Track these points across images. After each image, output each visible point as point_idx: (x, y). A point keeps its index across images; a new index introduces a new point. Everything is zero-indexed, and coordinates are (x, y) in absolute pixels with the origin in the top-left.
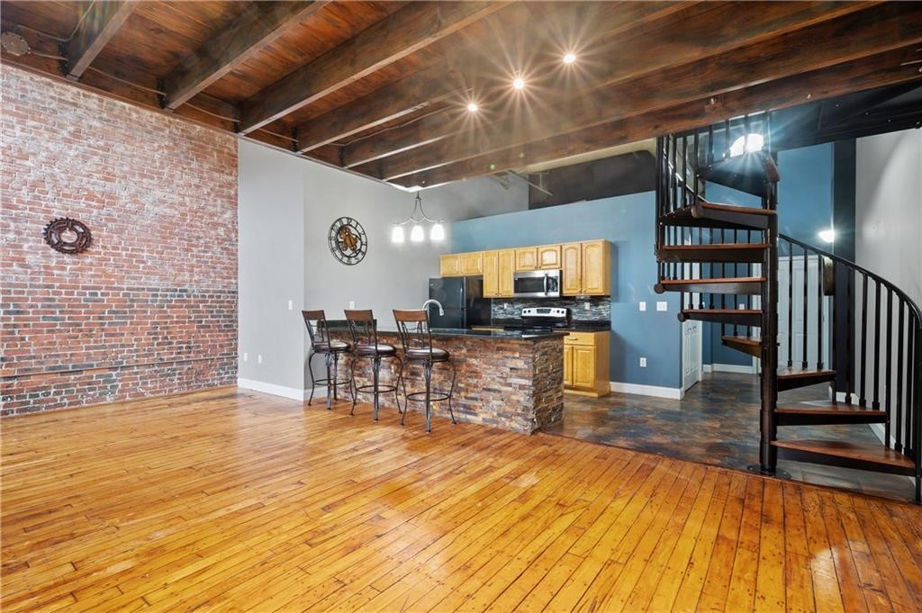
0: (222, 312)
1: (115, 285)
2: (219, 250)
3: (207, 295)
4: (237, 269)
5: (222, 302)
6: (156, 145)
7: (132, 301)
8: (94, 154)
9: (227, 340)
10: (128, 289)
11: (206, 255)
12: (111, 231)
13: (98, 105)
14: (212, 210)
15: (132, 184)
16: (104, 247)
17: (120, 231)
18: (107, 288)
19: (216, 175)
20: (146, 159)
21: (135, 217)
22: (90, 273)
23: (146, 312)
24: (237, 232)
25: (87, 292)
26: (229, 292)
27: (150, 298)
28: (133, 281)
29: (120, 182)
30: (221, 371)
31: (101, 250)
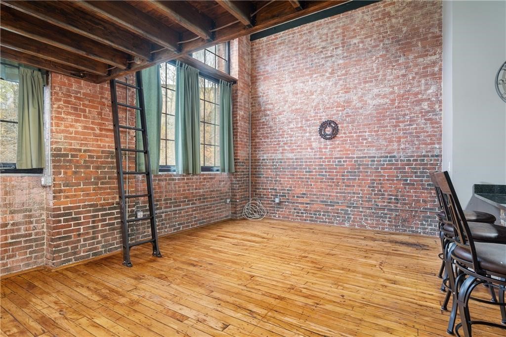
0: (426, 173)
1: (350, 156)
2: (423, 121)
3: (412, 159)
4: (441, 135)
5: (425, 164)
6: (374, 58)
7: (359, 165)
8: (340, 79)
9: (430, 197)
10: (357, 157)
11: (411, 127)
12: (348, 123)
14: (416, 90)
15: (360, 90)
16: (345, 133)
17: (353, 122)
18: (346, 158)
19: (421, 60)
20: (368, 70)
21: (361, 111)
22: (338, 149)
23: (367, 172)
24: (441, 102)
25: (337, 160)
26: (432, 156)
27: (370, 163)
28: (360, 153)
29: (353, 91)
30: (424, 223)
31: (343, 135)
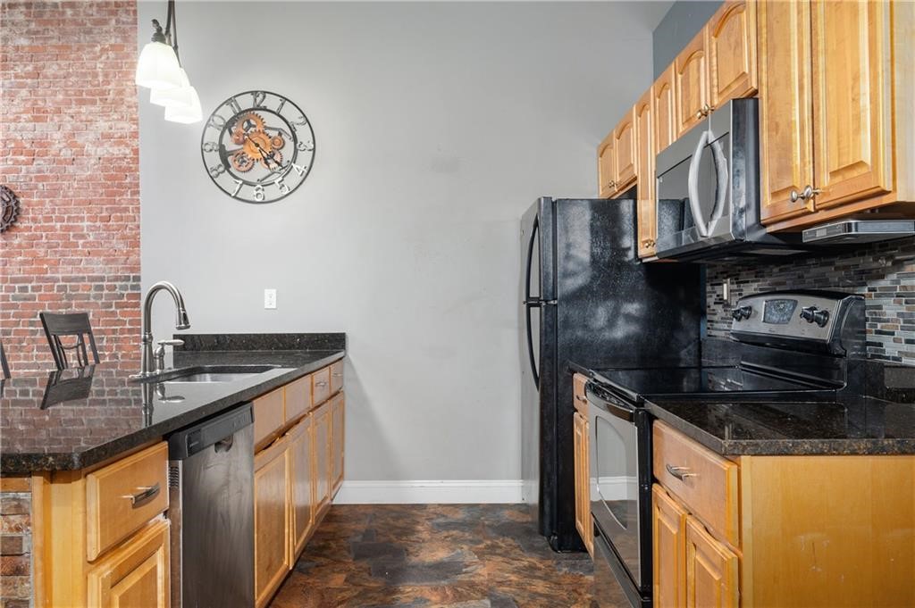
1: (49, 275)
6: (98, 49)
7: (70, 297)
8: (22, 86)
10: (64, 279)
12: (42, 195)
13: (26, 15)
15: (68, 118)
16: (34, 220)
17: (53, 192)
18: (39, 279)
20: (84, 75)
21: (71, 169)
22: (19, 258)
25: (17, 286)
27: (93, 293)
28: (70, 268)
29: (52, 120)
31: (31, 224)
